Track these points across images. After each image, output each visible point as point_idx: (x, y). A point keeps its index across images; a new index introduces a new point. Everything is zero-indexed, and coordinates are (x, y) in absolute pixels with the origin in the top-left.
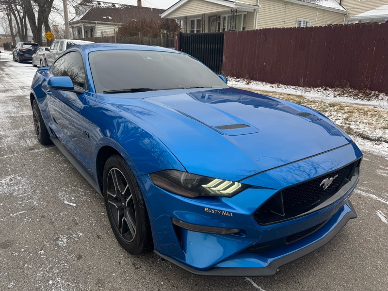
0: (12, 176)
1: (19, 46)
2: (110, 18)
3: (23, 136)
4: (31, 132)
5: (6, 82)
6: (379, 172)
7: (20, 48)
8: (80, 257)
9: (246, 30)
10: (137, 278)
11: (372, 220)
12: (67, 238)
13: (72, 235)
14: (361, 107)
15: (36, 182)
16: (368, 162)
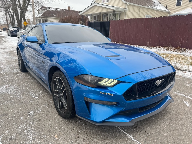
0: (7, 85)
1: (11, 28)
2: (55, 15)
3: (12, 68)
4: (16, 66)
5: (4, 45)
6: (186, 84)
7: (11, 29)
8: (40, 120)
9: (121, 19)
10: (67, 129)
11: (182, 105)
12: (34, 112)
13: (36, 110)
14: (177, 55)
15: (19, 88)
16: (180, 80)
